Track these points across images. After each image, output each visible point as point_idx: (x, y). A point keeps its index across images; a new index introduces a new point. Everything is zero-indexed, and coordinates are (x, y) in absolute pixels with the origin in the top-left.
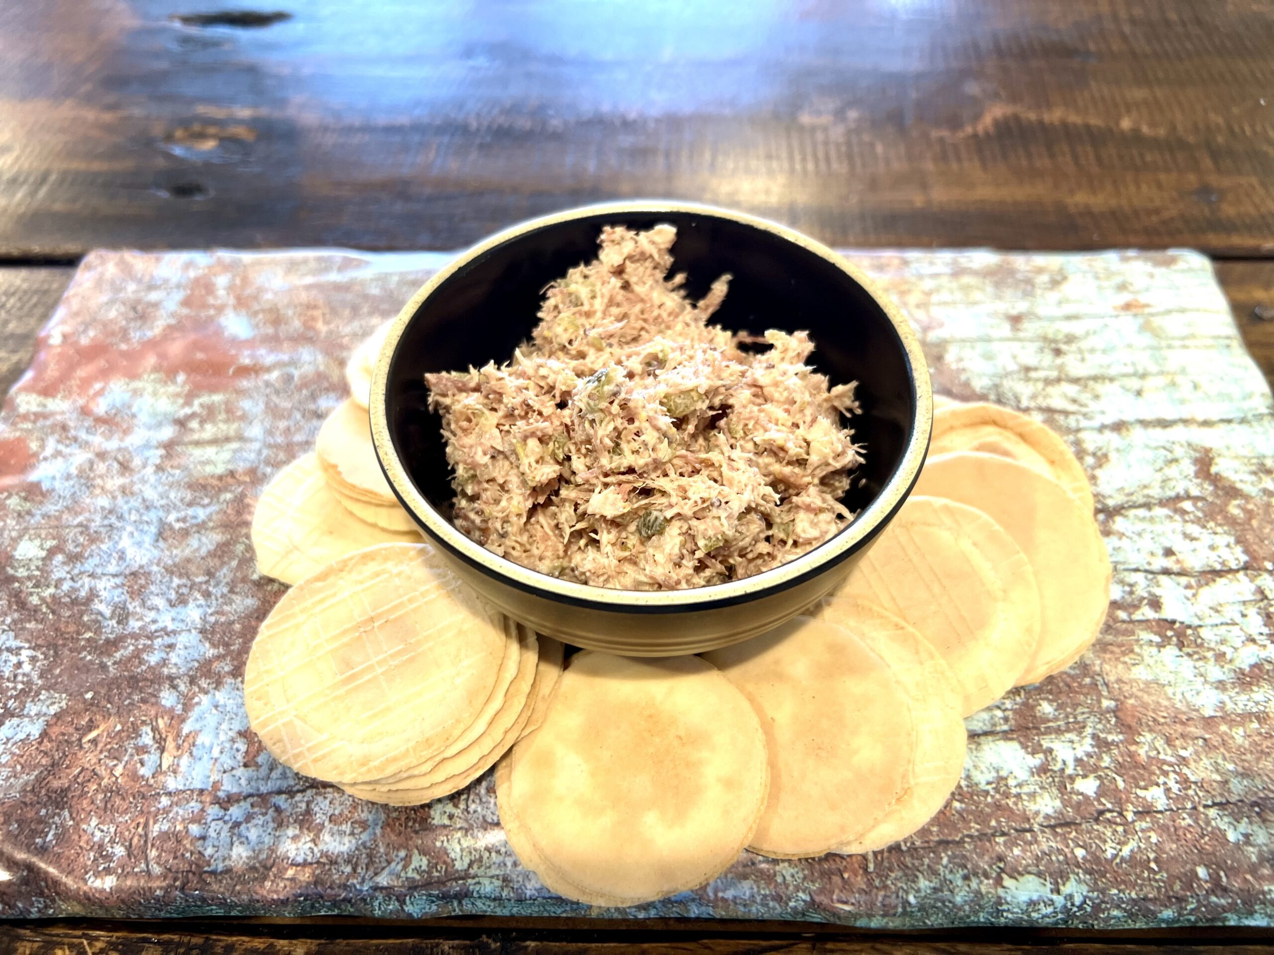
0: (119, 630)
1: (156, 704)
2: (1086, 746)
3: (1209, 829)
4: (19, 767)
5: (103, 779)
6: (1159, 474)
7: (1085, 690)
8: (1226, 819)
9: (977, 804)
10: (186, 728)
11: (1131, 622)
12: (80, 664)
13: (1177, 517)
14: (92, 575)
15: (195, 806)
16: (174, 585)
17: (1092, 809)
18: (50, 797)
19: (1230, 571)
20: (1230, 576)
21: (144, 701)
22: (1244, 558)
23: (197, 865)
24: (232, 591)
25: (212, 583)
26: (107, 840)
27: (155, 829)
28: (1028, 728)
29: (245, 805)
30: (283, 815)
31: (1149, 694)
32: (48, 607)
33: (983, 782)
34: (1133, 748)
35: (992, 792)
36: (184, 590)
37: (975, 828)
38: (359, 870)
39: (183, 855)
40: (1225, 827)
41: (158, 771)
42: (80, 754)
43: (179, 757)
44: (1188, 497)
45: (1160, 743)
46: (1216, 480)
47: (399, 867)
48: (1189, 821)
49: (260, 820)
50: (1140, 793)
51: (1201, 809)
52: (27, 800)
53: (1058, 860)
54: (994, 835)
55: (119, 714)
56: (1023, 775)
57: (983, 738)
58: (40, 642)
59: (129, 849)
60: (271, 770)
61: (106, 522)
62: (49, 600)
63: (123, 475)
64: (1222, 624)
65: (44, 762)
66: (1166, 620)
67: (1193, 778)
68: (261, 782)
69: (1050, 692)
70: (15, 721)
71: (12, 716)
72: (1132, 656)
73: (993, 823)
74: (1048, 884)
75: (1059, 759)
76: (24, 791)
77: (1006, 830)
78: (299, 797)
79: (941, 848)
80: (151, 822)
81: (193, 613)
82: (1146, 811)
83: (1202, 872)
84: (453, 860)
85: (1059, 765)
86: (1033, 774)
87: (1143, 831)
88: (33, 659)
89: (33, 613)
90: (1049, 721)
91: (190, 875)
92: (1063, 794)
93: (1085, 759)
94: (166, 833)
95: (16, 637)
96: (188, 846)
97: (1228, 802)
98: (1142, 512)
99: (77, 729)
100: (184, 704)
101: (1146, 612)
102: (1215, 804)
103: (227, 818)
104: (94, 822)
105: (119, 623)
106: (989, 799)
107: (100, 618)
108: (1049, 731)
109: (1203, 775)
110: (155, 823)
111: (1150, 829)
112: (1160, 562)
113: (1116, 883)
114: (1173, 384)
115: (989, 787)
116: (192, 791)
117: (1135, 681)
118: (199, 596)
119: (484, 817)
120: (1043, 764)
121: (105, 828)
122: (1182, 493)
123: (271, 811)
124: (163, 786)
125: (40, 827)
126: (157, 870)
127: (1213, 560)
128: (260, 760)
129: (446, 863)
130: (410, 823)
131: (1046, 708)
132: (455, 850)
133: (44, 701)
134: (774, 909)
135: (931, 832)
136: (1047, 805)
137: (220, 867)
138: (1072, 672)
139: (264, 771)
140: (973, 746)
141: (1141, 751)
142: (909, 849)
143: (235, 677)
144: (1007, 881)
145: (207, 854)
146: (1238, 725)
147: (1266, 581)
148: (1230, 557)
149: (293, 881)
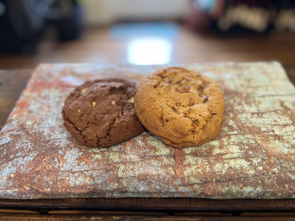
0: (49, 138)
1: (58, 153)
2: (260, 160)
3: (288, 177)
4: (28, 166)
5: (47, 168)
6: (272, 106)
8: (291, 175)
9: (237, 172)
10: (64, 158)
11: (268, 135)
12: (41, 145)
13: (277, 114)
14: (43, 128)
15: (67, 174)
16: (60, 129)
17: (261, 173)
18: (35, 172)
19: (289, 125)
20: (289, 126)
21: (55, 153)
22: (292, 122)
23: (68, 186)
26: (48, 181)
27: (59, 178)
28: (247, 157)
29: (78, 174)
30: (86, 175)
31: (273, 150)
32: (34, 134)
33: (238, 168)
34: (270, 160)
35: (240, 170)
36: (63, 131)
37: (236, 177)
38: (103, 186)
41: (59, 167)
42: (42, 163)
43: (63, 164)
44: (279, 110)
45: (276, 159)
46: (285, 107)
47: (112, 186)
48: (283, 175)
49: (82, 176)
50: (272, 169)
51: (286, 173)
52: (31, 173)
53: (255, 183)
54: (241, 178)
55: (50, 155)
56: (246, 166)
57: (237, 159)
58: (32, 141)
59: (53, 182)
60: (83, 166)
61: (45, 117)
62: (34, 133)
63: (48, 108)
64: (288, 135)
65: (34, 165)
66: (276, 135)
67: (283, 166)
68: (81, 169)
69: (251, 149)
70: (27, 157)
71: (27, 156)
72: (269, 142)
73: (240, 176)
74: (253, 188)
75: (254, 163)
76: (30, 171)
77: (243, 177)
78: (89, 172)
79: (229, 181)
80: (58, 177)
81: (65, 135)
82: (274, 173)
83: (287, 185)
85: (254, 164)
86: (248, 166)
87: (273, 177)
88: (31, 145)
89: (30, 135)
90: (251, 155)
91: (67, 188)
92: (255, 170)
93: (260, 163)
94: (61, 179)
95: (27, 140)
96: (66, 182)
97: (291, 171)
98: (269, 113)
99: (41, 158)
100: (64, 153)
101: (272, 133)
102: (288, 172)
103: (74, 176)
104: (45, 177)
105: (49, 137)
106: (239, 171)
107: (45, 136)
108: (251, 157)
109: (286, 166)
110: (59, 177)
111: (275, 177)
112: (274, 123)
113: (268, 188)
115: (239, 169)
116: (66, 171)
117: (270, 147)
119: (130, 175)
120: (250, 164)
121: (48, 178)
123: (84, 175)
124: (60, 170)
125: (34, 178)
126: (59, 186)
127: (285, 122)
128: (81, 164)
129: (122, 185)
130: (114, 177)
131: (251, 152)
132: (124, 182)
133: (34, 153)
134: (193, 194)
135: (227, 178)
136: (252, 172)
137: (73, 186)
138: (256, 145)
139: (82, 167)
140: (235, 160)
141: (272, 161)
142: (222, 181)
143: (75, 147)
144: (244, 187)
145: (70, 183)
146: (293, 155)
148: (289, 122)
149: (89, 189)
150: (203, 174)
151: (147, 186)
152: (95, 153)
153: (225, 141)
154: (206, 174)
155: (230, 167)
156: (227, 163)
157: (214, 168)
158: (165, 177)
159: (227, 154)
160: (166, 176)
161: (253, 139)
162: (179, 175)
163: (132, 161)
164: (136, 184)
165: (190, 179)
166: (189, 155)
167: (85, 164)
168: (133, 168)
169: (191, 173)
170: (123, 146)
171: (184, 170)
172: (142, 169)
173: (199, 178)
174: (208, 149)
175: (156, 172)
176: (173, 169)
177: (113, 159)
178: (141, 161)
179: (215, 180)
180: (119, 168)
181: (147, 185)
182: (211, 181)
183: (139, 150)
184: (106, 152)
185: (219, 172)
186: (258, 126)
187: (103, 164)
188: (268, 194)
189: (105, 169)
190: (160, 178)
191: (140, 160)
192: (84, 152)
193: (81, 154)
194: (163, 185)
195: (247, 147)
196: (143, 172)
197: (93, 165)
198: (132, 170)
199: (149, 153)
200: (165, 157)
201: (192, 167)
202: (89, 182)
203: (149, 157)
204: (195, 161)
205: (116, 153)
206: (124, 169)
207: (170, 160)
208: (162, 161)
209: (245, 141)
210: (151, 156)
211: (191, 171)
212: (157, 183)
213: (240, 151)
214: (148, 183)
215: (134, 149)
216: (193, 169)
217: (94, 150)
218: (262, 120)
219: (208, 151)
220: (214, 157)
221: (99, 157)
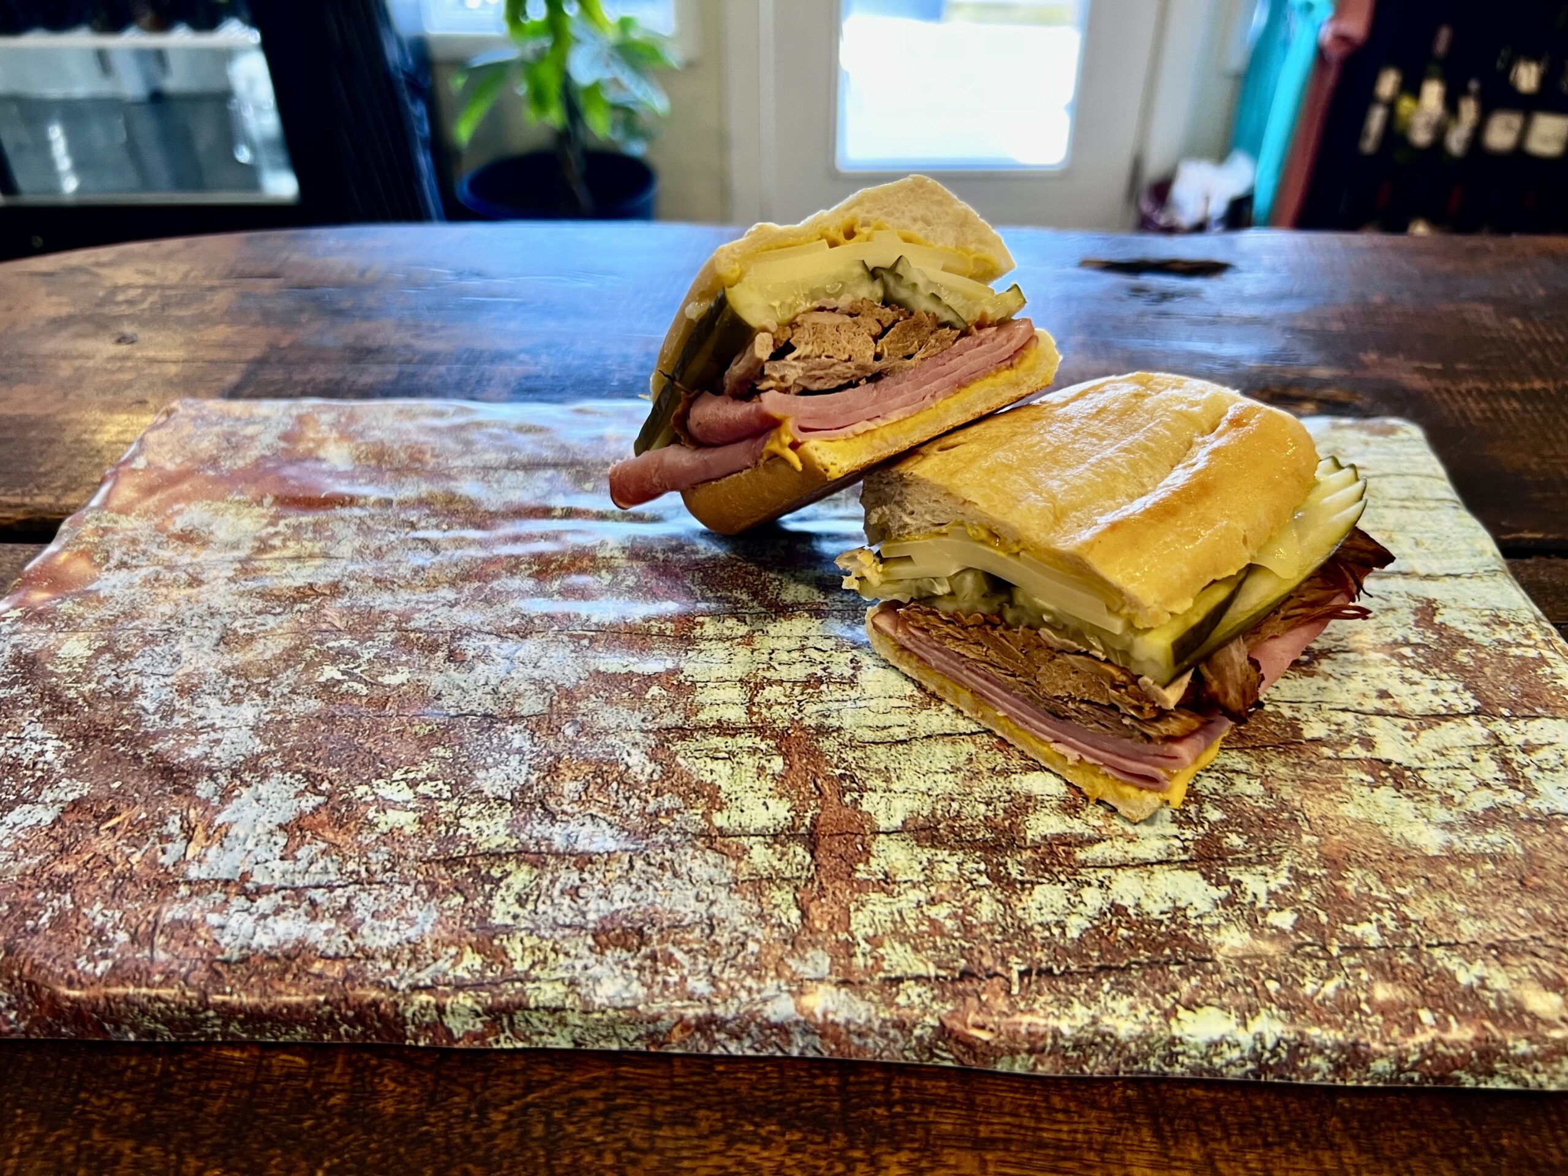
0: (161, 725)
1: (192, 795)
2: (1281, 878)
3: (1435, 969)
4: (22, 851)
5: (115, 865)
6: (1374, 622)
7: (1281, 825)
8: (1455, 960)
9: (1148, 932)
10: (219, 820)
11: (1339, 759)
12: (111, 755)
13: (1394, 661)
14: (140, 673)
15: (219, 897)
16: (230, 685)
17: (1288, 943)
18: (51, 882)
19: (1458, 715)
20: (1458, 720)
21: (177, 792)
22: (1474, 703)
23: (210, 954)
24: (293, 692)
25: (272, 683)
26: (109, 925)
27: (167, 917)
28: (1212, 859)
29: (276, 898)
30: (318, 909)
31: (1360, 832)
32: (85, 700)
33: (1156, 912)
34: (1339, 883)
35: (1167, 922)
36: (241, 691)
37: (1144, 955)
38: (399, 967)
39: (195, 943)
40: (1455, 968)
41: (181, 860)
42: (94, 841)
43: (208, 848)
44: (1407, 643)
45: (1372, 880)
46: (1441, 629)
47: (448, 965)
48: (1408, 959)
49: (292, 913)
50: (1345, 927)
51: (1424, 948)
52: (26, 884)
53: (1246, 993)
54: (1167, 963)
55: (146, 803)
56: (1205, 907)
57: (1157, 867)
58: (70, 733)
59: (134, 939)
60: (311, 864)
61: (165, 627)
62: (87, 695)
64: (1449, 768)
65: (52, 847)
66: (1380, 760)
67: (1413, 917)
68: (297, 875)
69: (1240, 825)
70: (27, 807)
71: (25, 802)
72: (1339, 794)
73: (1167, 951)
74: (1233, 1017)
75: (1249, 892)
76: (23, 874)
77: (1182, 959)
78: (339, 891)
79: (1101, 974)
80: (164, 909)
81: (248, 712)
82: (1355, 947)
83: (1426, 1016)
84: (512, 961)
85: (1249, 898)
86: (1217, 906)
87: (1351, 966)
88: (59, 750)
89: (68, 707)
90: (1237, 852)
91: (199, 964)
92: (1253, 927)
93: (1280, 892)
94: (180, 921)
95: (44, 729)
96: (203, 934)
97: (1457, 943)
99: (95, 817)
100: (222, 797)
101: (1356, 751)
102: (1440, 944)
103: (253, 910)
104: (98, 906)
105: (161, 718)
106: (1163, 929)
107: (141, 712)
108: (1237, 862)
109: (1426, 914)
110: (168, 911)
111: (1358, 966)
112: (1373, 703)
113: (1318, 1022)
114: (1391, 540)
115: (1164, 917)
116: (217, 881)
117: (1343, 818)
118: (255, 696)
119: (554, 919)
120: (1229, 896)
121: (109, 914)
122: (1400, 639)
123: (305, 905)
124: (184, 875)
125: (35, 910)
126: (161, 956)
127: (1437, 704)
128: (299, 854)
129: (502, 963)
130: (466, 922)
131: (1235, 840)
132: (515, 949)
133: (62, 789)
134: (895, 1041)
135: (1091, 958)
136: (1234, 938)
137: (236, 956)
138: (1266, 806)
140: (1145, 875)
141: (1349, 887)
142: (1063, 973)
143: (284, 772)
144: (1182, 1013)
145: (223, 942)
146: (1469, 865)
147: (1501, 727)
148: (1458, 702)
149: (319, 976)
150: (958, 930)
151: (638, 978)
152: (384, 805)
154: (977, 931)
155: (1113, 904)
156: (1097, 883)
157: (1021, 905)
158: (745, 933)
159: (1101, 840)
160: (751, 932)
161: (1250, 776)
162: (826, 927)
163: (580, 847)
165: (881, 951)
166: (893, 836)
167: (323, 852)
168: (578, 883)
169: (894, 922)
170: (544, 778)
171: (852, 909)
172: (629, 890)
173: (930, 952)
174: (1001, 812)
175: (702, 907)
176: (795, 898)
177: (474, 835)
178: (626, 850)
179: (1023, 968)
180: (501, 879)
181: (640, 969)
182: (999, 969)
183: (628, 799)
184: (447, 800)
185: (1049, 930)
186: (1287, 712)
187: (416, 859)
188: (1317, 1061)
189: (426, 883)
190: (718, 939)
191: (624, 846)
192: (329, 797)
193: (311, 802)
194: (729, 973)
195: (1215, 815)
196: (626, 904)
197: (364, 860)
198: (574, 893)
199: (677, 817)
200: (761, 839)
201: (899, 894)
202: (326, 938)
203: (675, 838)
204: (919, 868)
205: (500, 805)
206: (525, 887)
207: (783, 854)
208: (740, 859)
209: (1208, 784)
210: (686, 833)
211: (892, 913)
212: (695, 964)
213: (1174, 830)
214: (648, 963)
215: (599, 790)
216: (903, 904)
217: (387, 791)
218: (1314, 687)
219: (999, 819)
220: (1029, 852)
221: (406, 820)
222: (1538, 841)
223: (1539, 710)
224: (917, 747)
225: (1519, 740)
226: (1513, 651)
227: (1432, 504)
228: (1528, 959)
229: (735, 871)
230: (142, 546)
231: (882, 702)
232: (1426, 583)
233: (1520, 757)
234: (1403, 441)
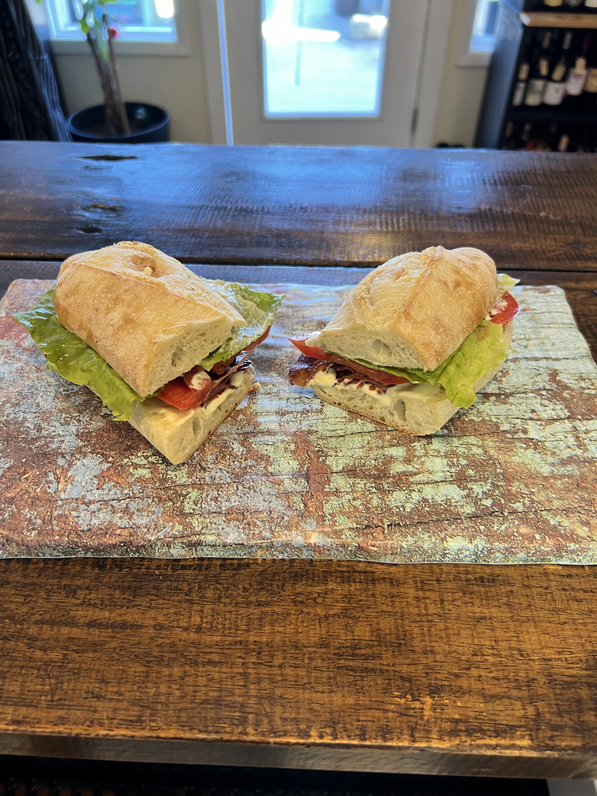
0: (37, 434)
1: (56, 464)
2: (488, 487)
3: (542, 519)
5: (31, 493)
6: (531, 381)
7: (489, 466)
8: (550, 516)
9: (437, 509)
10: (69, 474)
11: (513, 438)
12: (19, 448)
13: (539, 397)
14: (24, 412)
15: (74, 505)
16: (63, 417)
17: (489, 511)
18: (6, 500)
19: (561, 419)
20: (561, 421)
21: (49, 463)
22: (568, 414)
23: (75, 528)
24: (91, 419)
25: (81, 416)
26: (33, 517)
27: (56, 513)
28: (462, 480)
29: (98, 505)
30: (115, 509)
31: (519, 467)
32: (4, 424)
33: (440, 501)
34: (510, 488)
35: (444, 505)
36: (68, 419)
37: (434, 518)
38: (151, 531)
39: (69, 523)
40: (550, 518)
41: (57, 491)
42: (20, 483)
43: (67, 485)
44: (544, 389)
45: (522, 486)
46: (558, 383)
47: (169, 530)
48: (533, 516)
49: (104, 510)
50: (511, 504)
51: (539, 512)
53: (472, 531)
54: (443, 520)
55: (38, 468)
56: (458, 498)
57: (440, 483)
59: (44, 521)
60: (110, 491)
61: (30, 391)
62: (4, 422)
63: (37, 372)
64: (556, 441)
66: (529, 438)
67: (536, 500)
68: (105, 496)
69: (473, 466)
72: (513, 452)
73: (443, 516)
74: (467, 540)
75: (475, 492)
77: (449, 518)
78: (122, 502)
79: (418, 525)
81: (73, 429)
82: (514, 512)
83: (537, 536)
84: (194, 527)
85: (475, 495)
86: (463, 498)
87: (511, 519)
90: (471, 477)
91: (72, 531)
92: (476, 506)
93: (487, 492)
94: (61, 515)
96: (71, 520)
97: (551, 509)
98: (522, 395)
99: (18, 474)
100: (69, 464)
101: (520, 435)
102: (545, 510)
103: (89, 510)
104: (27, 510)
105: (37, 431)
106: (442, 507)
107: (28, 429)
108: (471, 481)
109: (541, 499)
110: (55, 511)
111: (514, 519)
112: (529, 415)
113: (498, 540)
114: (543, 343)
115: (442, 503)
116: (73, 499)
117: (513, 462)
118: (75, 421)
119: (209, 510)
120: (468, 494)
121: (32, 513)
122: (542, 387)
123: (110, 507)
124: (59, 497)
126: (57, 529)
127: (554, 415)
128: (104, 487)
129: (190, 528)
130: (175, 512)
131: (471, 472)
132: (195, 522)
133: (2, 462)
134: (341, 552)
135: (414, 519)
136: (469, 509)
137: (86, 529)
138: (484, 458)
139: (106, 491)
140: (436, 486)
141: (513, 489)
142: (404, 525)
143: (93, 454)
144: (448, 539)
145: (80, 523)
146: (559, 479)
147: (578, 423)
148: (562, 414)
149: (119, 535)
150: (365, 510)
151: (243, 532)
152: (136, 466)
153: (419, 448)
154: (372, 510)
155: (423, 498)
156: (417, 490)
157: (388, 500)
158: (283, 513)
159: (419, 473)
160: (286, 513)
161: (478, 447)
162: (314, 510)
163: (216, 482)
164: (220, 527)
165: (335, 519)
166: (339, 474)
167: (114, 486)
168: (217, 496)
169: (340, 508)
170: (199, 454)
171: (324, 503)
172: (237, 498)
173: (354, 519)
174: (381, 463)
175: (266, 504)
176: (302, 499)
177: (174, 478)
179: (389, 523)
180: (186, 495)
181: (244, 528)
182: (380, 524)
183: (234, 462)
185: (399, 509)
186: (494, 420)
187: (152, 488)
188: (498, 554)
189: (157, 497)
190: (273, 516)
191: (234, 481)
192: (113, 464)
193: (106, 466)
194: (278, 529)
195: (464, 462)
196: (236, 504)
197: (131, 489)
198: (216, 499)
199: (254, 469)
200: (287, 476)
201: (342, 497)
202: (120, 521)
203: (254, 477)
204: (349, 486)
206: (196, 498)
207: (296, 482)
208: (279, 485)
209: (461, 450)
210: (258, 475)
211: (339, 504)
212: (265, 526)
213: (447, 469)
214: (247, 526)
215: (222, 459)
216: (343, 500)
217: (136, 461)
218: (506, 409)
219: (380, 466)
220: (391, 479)
221: (145, 473)
222: (586, 469)
223: (593, 416)
224: (347, 438)
225: (583, 428)
226: (587, 391)
227: (561, 326)
228: (577, 514)
229: (278, 489)
230: (12, 354)
231: (333, 420)
232: (555, 362)
233: (583, 436)
234: (552, 296)
